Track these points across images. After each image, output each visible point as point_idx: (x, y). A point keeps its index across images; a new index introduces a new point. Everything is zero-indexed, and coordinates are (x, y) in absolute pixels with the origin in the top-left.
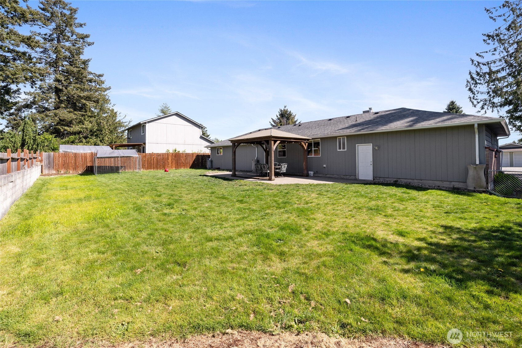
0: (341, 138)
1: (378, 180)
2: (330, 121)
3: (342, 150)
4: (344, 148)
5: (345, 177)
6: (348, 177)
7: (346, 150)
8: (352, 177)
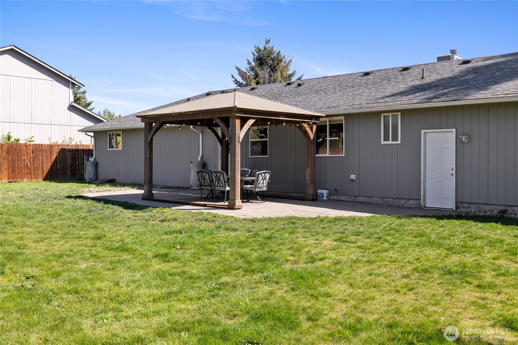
0: (390, 114)
1: (466, 208)
2: (365, 77)
3: (390, 142)
4: (395, 138)
5: (396, 202)
6: (403, 202)
7: (399, 142)
8: (411, 202)
